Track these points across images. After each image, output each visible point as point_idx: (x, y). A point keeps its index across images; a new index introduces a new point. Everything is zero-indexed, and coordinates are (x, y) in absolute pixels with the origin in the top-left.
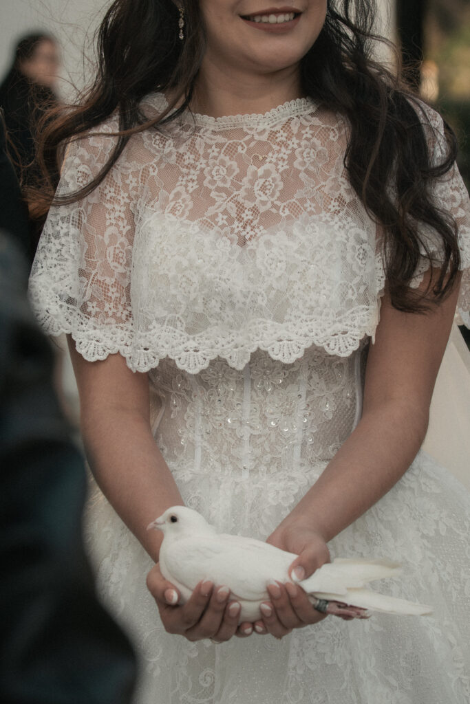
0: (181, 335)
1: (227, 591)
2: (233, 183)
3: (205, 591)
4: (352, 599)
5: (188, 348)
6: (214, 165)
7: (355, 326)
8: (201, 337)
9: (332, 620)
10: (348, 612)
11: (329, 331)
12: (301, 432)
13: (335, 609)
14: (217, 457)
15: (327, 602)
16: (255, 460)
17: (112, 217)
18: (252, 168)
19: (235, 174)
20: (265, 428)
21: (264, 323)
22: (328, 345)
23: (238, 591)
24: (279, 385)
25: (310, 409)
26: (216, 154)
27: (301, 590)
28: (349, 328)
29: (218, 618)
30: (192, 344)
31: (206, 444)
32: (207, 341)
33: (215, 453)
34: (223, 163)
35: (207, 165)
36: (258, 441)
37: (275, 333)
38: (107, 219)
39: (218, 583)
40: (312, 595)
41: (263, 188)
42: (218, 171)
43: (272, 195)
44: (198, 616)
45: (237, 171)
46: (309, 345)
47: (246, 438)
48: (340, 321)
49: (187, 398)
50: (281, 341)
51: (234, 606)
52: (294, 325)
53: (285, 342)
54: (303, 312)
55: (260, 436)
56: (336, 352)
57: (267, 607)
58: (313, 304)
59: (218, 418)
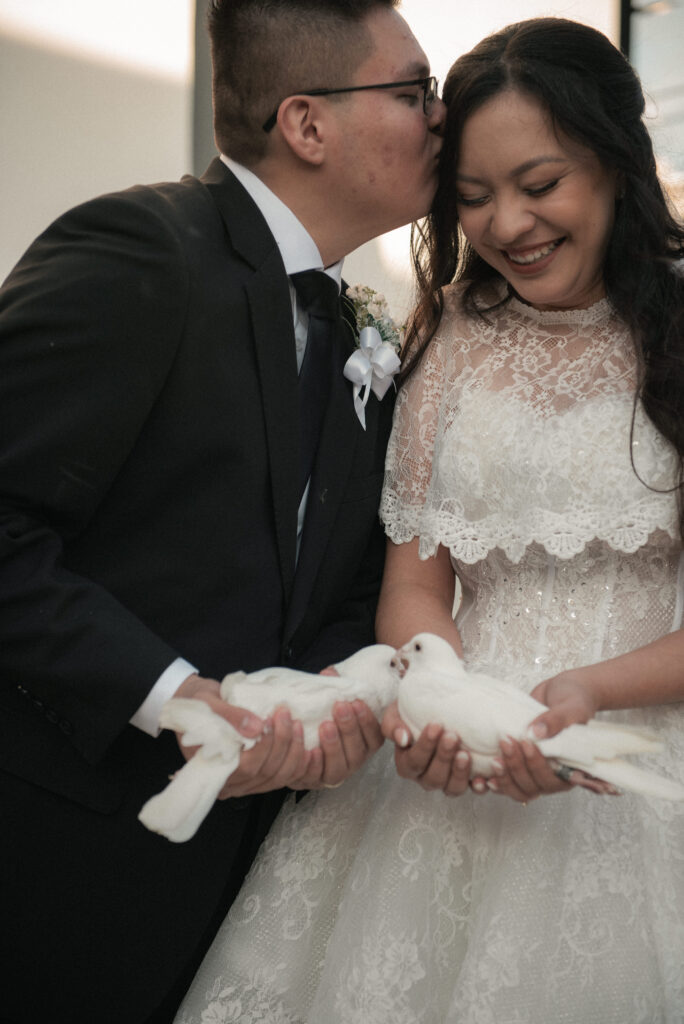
0: (459, 522)
1: (455, 739)
2: (539, 371)
3: (432, 734)
4: (599, 771)
5: (466, 536)
6: (528, 353)
7: (643, 519)
8: (481, 524)
9: (579, 793)
10: (595, 785)
11: (613, 524)
12: (604, 628)
13: (579, 779)
14: (510, 649)
15: (572, 769)
16: (549, 654)
17: (430, 393)
18: (565, 361)
19: (545, 364)
20: (564, 620)
21: (541, 513)
22: (612, 539)
23: (468, 740)
24: (584, 574)
25: (618, 603)
26: (534, 344)
27: (537, 750)
28: (636, 520)
29: (445, 768)
30: (472, 531)
31: (501, 634)
32: (486, 530)
33: (510, 645)
34: (537, 354)
35: (521, 352)
36: (556, 633)
37: (552, 524)
38: (423, 396)
39: (448, 727)
40: (554, 759)
41: (568, 379)
42: (529, 359)
43: (575, 386)
44: (425, 762)
45: (549, 362)
46: (590, 538)
47: (543, 629)
48: (626, 512)
49: (491, 587)
50: (559, 533)
51: (462, 756)
52: (576, 516)
53: (564, 535)
54: (586, 501)
55: (558, 628)
56: (620, 546)
57: (498, 765)
58: (598, 492)
59: (517, 607)
